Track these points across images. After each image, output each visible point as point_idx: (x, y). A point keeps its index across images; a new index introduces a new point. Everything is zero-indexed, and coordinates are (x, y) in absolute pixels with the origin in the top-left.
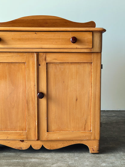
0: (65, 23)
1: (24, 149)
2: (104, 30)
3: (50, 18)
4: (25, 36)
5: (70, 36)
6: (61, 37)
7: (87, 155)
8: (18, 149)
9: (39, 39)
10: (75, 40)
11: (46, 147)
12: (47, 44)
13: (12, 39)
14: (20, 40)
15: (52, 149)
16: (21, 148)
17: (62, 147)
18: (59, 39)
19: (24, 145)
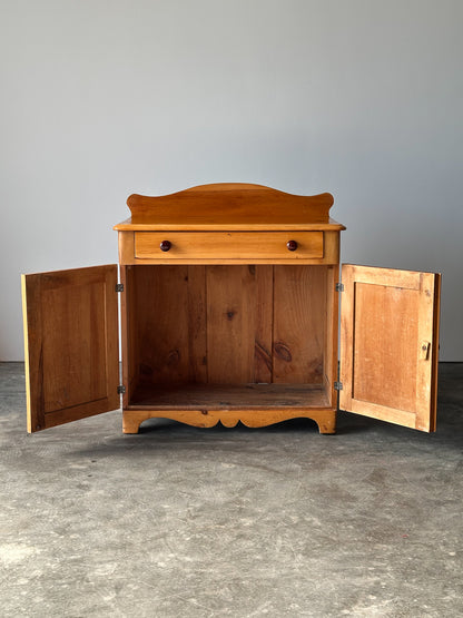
1: (208, 426)
2: (344, 229)
4: (212, 239)
5: (287, 238)
7: (314, 436)
8: (199, 426)
9: (235, 243)
10: (294, 246)
11: (244, 423)
13: (191, 243)
14: (203, 245)
15: (255, 427)
16: (204, 425)
17: (274, 422)
18: (268, 243)
19: (209, 420)
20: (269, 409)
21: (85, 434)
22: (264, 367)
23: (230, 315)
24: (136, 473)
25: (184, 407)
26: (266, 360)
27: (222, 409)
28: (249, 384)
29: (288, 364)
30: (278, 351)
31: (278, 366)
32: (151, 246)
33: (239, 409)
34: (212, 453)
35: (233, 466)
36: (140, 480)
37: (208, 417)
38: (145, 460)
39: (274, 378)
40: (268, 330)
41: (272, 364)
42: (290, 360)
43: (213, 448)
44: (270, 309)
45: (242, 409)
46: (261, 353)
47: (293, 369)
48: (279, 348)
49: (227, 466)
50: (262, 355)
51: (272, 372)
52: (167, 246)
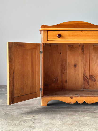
0: (91, 26)
1: (73, 103)
3: (81, 23)
4: (76, 33)
6: (97, 34)
8: (69, 103)
9: (84, 35)
11: (86, 102)
12: (88, 38)
13: (68, 35)
15: (90, 103)
16: (71, 103)
17: (96, 102)
19: (73, 101)
20: (95, 97)
21: (27, 106)
22: (86, 83)
23: (75, 66)
24: (52, 121)
25: (63, 96)
26: (87, 81)
27: (77, 97)
28: (82, 90)
29: (95, 83)
30: (91, 78)
31: (91, 83)
32: (54, 36)
33: (83, 97)
34: (78, 113)
35: (90, 118)
36: (55, 124)
37: (73, 99)
38: (54, 115)
39: (90, 87)
40: (88, 71)
41: (89, 83)
42: (95, 81)
43: (77, 111)
44: (88, 64)
45: (85, 97)
46: (85, 79)
47: (96, 84)
48: (91, 77)
49: (87, 118)
50: (86, 80)
51: (89, 85)
52: (60, 36)
